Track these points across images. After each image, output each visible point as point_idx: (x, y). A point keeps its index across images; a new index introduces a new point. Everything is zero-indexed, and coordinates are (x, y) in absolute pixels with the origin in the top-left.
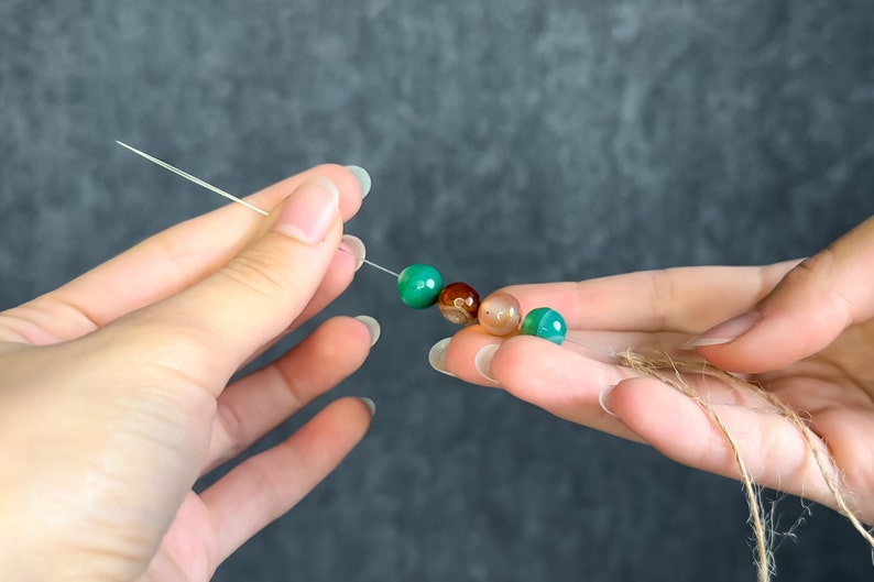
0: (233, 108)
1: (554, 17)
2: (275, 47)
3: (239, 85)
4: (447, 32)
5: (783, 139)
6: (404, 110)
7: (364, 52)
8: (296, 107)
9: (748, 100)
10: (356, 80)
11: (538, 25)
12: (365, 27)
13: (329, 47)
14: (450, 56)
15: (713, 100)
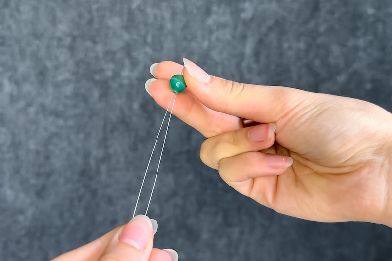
0: (72, 49)
1: (215, 8)
2: (91, 22)
3: (74, 39)
4: (167, 15)
5: (317, 62)
6: (148, 50)
7: (130, 24)
8: (99, 48)
9: (302, 45)
10: (126, 36)
11: (208, 12)
12: (131, 13)
13: (115, 22)
14: (169, 26)
15: (286, 45)
